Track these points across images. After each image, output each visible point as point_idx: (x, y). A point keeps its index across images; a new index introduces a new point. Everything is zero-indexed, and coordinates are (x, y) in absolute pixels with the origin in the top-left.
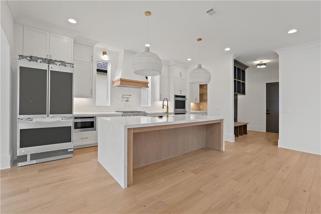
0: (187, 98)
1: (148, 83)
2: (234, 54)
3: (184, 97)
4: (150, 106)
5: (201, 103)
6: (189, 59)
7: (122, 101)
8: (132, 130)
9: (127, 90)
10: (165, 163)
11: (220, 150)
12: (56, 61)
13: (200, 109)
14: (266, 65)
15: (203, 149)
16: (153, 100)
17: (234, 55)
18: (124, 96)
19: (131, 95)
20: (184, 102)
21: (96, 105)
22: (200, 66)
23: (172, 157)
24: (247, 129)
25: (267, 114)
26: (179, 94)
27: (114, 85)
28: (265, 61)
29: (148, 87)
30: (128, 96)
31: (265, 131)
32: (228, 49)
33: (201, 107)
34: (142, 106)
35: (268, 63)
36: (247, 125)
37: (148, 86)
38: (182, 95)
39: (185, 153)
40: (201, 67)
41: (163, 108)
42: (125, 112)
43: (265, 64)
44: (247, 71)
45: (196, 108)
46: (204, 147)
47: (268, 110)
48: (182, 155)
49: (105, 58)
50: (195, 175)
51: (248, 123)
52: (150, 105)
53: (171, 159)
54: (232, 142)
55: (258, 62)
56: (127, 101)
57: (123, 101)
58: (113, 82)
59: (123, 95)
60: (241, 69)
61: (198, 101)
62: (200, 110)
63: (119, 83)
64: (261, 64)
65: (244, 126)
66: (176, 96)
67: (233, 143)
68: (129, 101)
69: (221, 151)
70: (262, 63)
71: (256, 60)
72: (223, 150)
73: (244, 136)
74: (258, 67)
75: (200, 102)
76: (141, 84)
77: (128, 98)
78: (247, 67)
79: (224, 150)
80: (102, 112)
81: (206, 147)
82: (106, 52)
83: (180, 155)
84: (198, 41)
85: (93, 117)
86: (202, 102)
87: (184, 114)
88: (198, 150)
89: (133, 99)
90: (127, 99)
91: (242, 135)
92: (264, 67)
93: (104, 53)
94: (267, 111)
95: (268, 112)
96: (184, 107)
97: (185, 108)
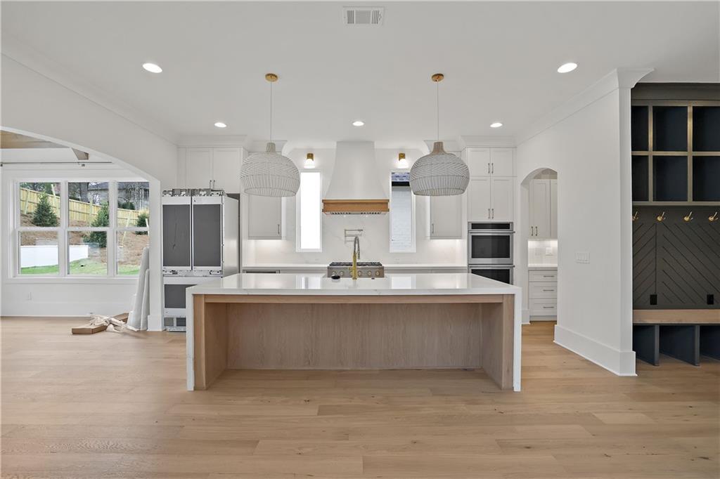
1: (388, 200)
3: (506, 226)
4: (415, 251)
8: (204, 298)
12: (200, 190)
16: (423, 237)
18: (348, 233)
19: (362, 230)
20: (507, 239)
21: (297, 251)
26: (485, 220)
30: (357, 232)
37: (389, 208)
38: (496, 220)
46: (474, 366)
59: (346, 230)
66: (475, 226)
69: (501, 388)
72: (513, 388)
79: (517, 387)
80: (307, 263)
81: (481, 368)
88: (442, 370)
96: (507, 254)
97: (508, 257)
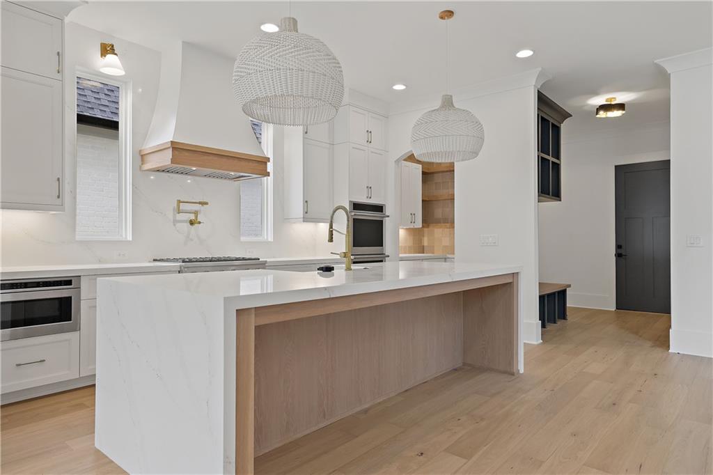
0: (388, 211)
1: (268, 159)
2: (540, 69)
3: (379, 208)
4: (271, 239)
5: (426, 229)
6: (399, 87)
7: (175, 222)
8: (253, 316)
9: (191, 186)
10: (348, 429)
11: (510, 372)
13: (423, 246)
14: (624, 109)
15: (456, 370)
16: (282, 219)
17: (541, 75)
18: (182, 206)
19: (206, 204)
20: (379, 225)
21: (78, 238)
22: (448, 103)
23: (367, 406)
24: (568, 305)
25: (618, 255)
26: (363, 199)
27: (147, 166)
28: (620, 98)
29: (268, 174)
30: (197, 207)
31: (614, 309)
32: (525, 54)
33: (426, 242)
34: (243, 239)
35: (632, 104)
36: (566, 290)
37: (268, 171)
38: (374, 201)
39: (406, 388)
40: (452, 103)
41: (331, 240)
42: (190, 261)
43: (621, 106)
44: (565, 127)
45: (410, 243)
46: (459, 364)
47: (619, 244)
48: (399, 394)
49: (111, 67)
50: (464, 461)
51: (569, 286)
52: (268, 235)
53: (366, 411)
54: (535, 343)
55: (600, 100)
56: (192, 223)
57: (178, 225)
58: (142, 157)
59: (179, 202)
60: (551, 121)
61: (419, 224)
62: (422, 250)
63: (166, 159)
64: (610, 105)
65: (559, 292)
66: (357, 206)
67: (538, 345)
68: (200, 223)
69: (513, 374)
70: (613, 103)
71: (595, 93)
72: (519, 371)
73: (560, 323)
74: (602, 114)
75: (423, 227)
76: (243, 163)
77: (196, 213)
78: (566, 115)
79: (522, 371)
80: (100, 262)
81: (464, 364)
82: (113, 46)
83: (393, 394)
84: (442, 18)
85: (68, 282)
86: (428, 227)
87: (382, 261)
88: (443, 376)
89: (215, 219)
90: (192, 217)
91: (555, 323)
92: (617, 113)
93: (107, 49)
94: (618, 247)
95: (620, 251)
96: (379, 242)
97: (382, 246)
